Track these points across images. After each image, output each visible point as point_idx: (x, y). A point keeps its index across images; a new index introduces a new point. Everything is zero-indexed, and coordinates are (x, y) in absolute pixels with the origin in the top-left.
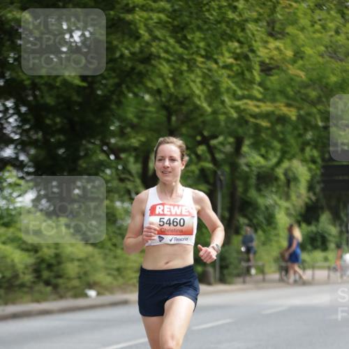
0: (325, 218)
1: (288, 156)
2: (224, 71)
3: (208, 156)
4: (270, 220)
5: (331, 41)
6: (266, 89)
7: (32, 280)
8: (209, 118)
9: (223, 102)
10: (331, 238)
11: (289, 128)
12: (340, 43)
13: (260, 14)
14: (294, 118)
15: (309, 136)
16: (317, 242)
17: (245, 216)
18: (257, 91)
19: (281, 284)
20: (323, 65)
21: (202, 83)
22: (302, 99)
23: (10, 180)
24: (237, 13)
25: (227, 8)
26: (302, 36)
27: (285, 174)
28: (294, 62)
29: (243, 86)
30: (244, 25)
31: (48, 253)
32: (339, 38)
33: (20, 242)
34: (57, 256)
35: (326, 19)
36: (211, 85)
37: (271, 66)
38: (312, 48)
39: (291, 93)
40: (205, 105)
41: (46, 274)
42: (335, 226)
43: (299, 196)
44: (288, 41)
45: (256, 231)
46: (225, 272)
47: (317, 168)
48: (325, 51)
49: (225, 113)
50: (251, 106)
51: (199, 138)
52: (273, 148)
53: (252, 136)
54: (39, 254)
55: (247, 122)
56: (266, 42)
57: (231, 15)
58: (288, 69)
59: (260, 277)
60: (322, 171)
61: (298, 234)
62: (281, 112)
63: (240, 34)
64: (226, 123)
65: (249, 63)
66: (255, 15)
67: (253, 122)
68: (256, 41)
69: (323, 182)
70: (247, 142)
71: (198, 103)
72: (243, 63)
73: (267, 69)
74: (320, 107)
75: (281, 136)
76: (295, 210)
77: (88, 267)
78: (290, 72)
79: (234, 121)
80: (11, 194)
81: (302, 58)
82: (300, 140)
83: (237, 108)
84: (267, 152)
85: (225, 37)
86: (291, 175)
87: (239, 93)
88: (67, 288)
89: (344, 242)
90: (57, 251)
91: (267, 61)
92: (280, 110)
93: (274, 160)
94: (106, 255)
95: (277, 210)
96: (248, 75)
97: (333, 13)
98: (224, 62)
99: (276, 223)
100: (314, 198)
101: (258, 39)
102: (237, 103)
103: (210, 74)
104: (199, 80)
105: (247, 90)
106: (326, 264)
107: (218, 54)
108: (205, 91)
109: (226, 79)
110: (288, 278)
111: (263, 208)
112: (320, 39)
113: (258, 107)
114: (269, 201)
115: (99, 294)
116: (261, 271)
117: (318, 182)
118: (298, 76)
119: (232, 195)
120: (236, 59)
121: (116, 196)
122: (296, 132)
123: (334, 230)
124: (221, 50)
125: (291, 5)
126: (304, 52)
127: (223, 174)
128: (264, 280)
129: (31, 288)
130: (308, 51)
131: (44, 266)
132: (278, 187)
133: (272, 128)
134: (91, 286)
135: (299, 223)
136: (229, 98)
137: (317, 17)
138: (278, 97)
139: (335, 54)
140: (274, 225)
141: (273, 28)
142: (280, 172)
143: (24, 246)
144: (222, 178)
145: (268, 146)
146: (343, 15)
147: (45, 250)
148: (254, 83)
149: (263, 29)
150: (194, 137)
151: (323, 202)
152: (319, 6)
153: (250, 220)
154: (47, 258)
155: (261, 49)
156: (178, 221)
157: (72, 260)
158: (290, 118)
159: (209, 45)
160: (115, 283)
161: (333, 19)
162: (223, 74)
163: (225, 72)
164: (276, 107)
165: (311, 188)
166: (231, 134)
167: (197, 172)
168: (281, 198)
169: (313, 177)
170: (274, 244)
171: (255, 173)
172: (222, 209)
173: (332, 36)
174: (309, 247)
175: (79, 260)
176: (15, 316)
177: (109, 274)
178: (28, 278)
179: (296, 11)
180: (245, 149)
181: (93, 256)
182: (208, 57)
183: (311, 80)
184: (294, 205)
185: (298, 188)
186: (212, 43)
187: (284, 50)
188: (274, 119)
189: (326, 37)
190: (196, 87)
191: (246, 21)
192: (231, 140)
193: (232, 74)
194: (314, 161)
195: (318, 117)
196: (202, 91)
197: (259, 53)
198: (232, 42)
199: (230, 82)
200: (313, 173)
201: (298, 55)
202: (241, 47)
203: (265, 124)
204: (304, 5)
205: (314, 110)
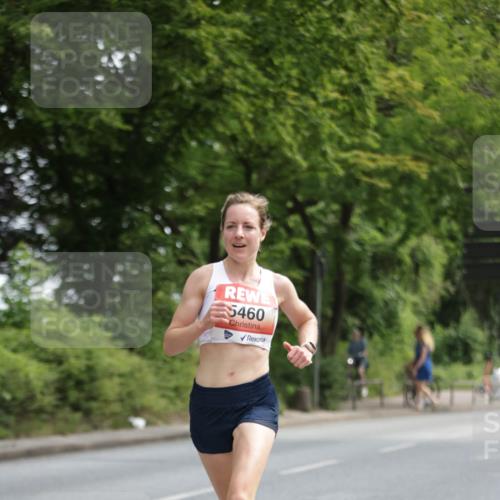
0: (468, 317)
1: (416, 230)
2: (325, 110)
3: (303, 230)
4: (391, 319)
5: (476, 69)
6: (385, 136)
7: (55, 402)
8: (304, 176)
9: (324, 154)
10: (477, 346)
11: (417, 190)
12: (489, 71)
13: (376, 30)
14: (424, 177)
15: (446, 201)
16: (457, 351)
17: (355, 315)
18: (372, 139)
19: (406, 411)
20: (465, 101)
21: (294, 126)
22: (437, 150)
23: (22, 263)
24: (344, 29)
25: (329, 21)
26: (435, 61)
27: (413, 255)
28: (424, 97)
29: (352, 131)
30: (353, 45)
31: (76, 364)
32: (487, 64)
33: (37, 349)
34: (90, 369)
35: (469, 38)
36: (307, 129)
37: (392, 103)
38: (449, 78)
39: (420, 141)
40: (299, 158)
41: (73, 395)
42: (483, 329)
43: (431, 287)
44: (416, 68)
45: (371, 335)
46: (327, 393)
47: (458, 247)
48: (468, 83)
49: (326, 170)
50: (364, 160)
51: (290, 204)
52: (395, 219)
53: (365, 202)
54: (64, 367)
55: (357, 182)
56: (386, 70)
57: (335, 31)
58: (416, 107)
59: (377, 400)
60: (464, 251)
61: (429, 340)
62: (406, 168)
63: (348, 58)
64: (328, 184)
65: (361, 99)
66: (369, 31)
67: (366, 182)
68: (370, 68)
70: (358, 210)
71: (289, 154)
72: (353, 99)
73: (386, 107)
74: (461, 161)
75: (406, 202)
76: (427, 307)
77: (133, 386)
78: (419, 111)
79: (339, 180)
80: (24, 282)
81: (435, 92)
82: (433, 208)
83: (343, 163)
84: (386, 224)
85: (327, 62)
86: (420, 256)
87: (347, 140)
88: (103, 415)
89: (495, 352)
90: (90, 363)
91: (387, 96)
92: (405, 165)
93: (397, 236)
94: (159, 368)
95: (400, 307)
96: (359, 116)
97: (478, 28)
98: (326, 97)
99: (399, 325)
100: (452, 289)
101: (373, 64)
102: (344, 155)
103: (306, 114)
104: (290, 122)
105: (358, 137)
106: (470, 383)
107: (317, 86)
108: (299, 138)
109: (329, 122)
110: (416, 403)
111: (381, 304)
112: (461, 65)
113: (374, 160)
114: (390, 294)
115: (148, 423)
116: (378, 391)
117: (459, 268)
118: (429, 117)
119: (337, 285)
120: (342, 93)
121: (173, 285)
122: (427, 197)
123: (480, 335)
124: (322, 80)
125: (420, 18)
126: (439, 84)
127: (324, 256)
128: (382, 405)
129: (52, 414)
130: (445, 82)
131: (71, 383)
132: (403, 274)
133: (393, 191)
134: (137, 413)
135: (431, 325)
136: (332, 147)
137: (456, 35)
138: (402, 147)
139: (483, 87)
140: (396, 328)
141: (395, 50)
142: (404, 252)
143: (43, 355)
144: (323, 260)
145: (388, 215)
146: (493, 32)
147: (73, 361)
148: (369, 127)
149: (381, 52)
150: (282, 203)
151: (466, 295)
152: (459, 19)
153: (363, 321)
154: (76, 372)
155: (378, 79)
156: (255, 312)
157: (111, 376)
158: (418, 177)
159: (304, 73)
160: (172, 408)
161: (480, 38)
162: (323, 115)
163: (328, 112)
164: (398, 161)
165: (448, 275)
166: (335, 199)
167: (288, 252)
168: (405, 289)
169: (451, 260)
170: (396, 354)
171: (370, 254)
172: (323, 305)
173: (477, 61)
174: (446, 358)
175: (121, 375)
176: (30, 454)
177: (163, 396)
178: (48, 400)
179: (427, 26)
180: (355, 220)
181: (140, 370)
182: (303, 90)
183: (448, 123)
184: (424, 300)
185: (431, 275)
186: (308, 70)
187: (411, 82)
188: (396, 177)
189: (469, 63)
190: (285, 132)
191: (357, 39)
192: (335, 207)
193: (336, 114)
194: (452, 237)
195: (458, 175)
196: (294, 138)
197: (376, 85)
198: (337, 68)
199: (333, 125)
200: (452, 254)
201: (431, 88)
202: (350, 77)
203: (383, 184)
204: (439, 18)
205: (453, 166)
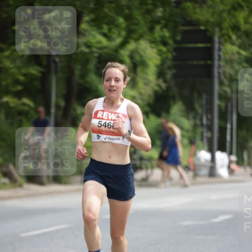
1: (135, 36)
15: (159, 12)
27: (131, 57)
43: (146, 84)
47: (168, 51)
60: (174, 54)
69: (175, 67)
70: (86, 18)
75: (127, 12)
76: (143, 100)
82: (148, 17)
84: (110, 30)
86: (137, 58)
89: (198, 138)
93: (119, 41)
100: (164, 86)
117: (169, 68)
119: (69, 81)
122: (144, 8)
135: (147, 115)
142: (124, 54)
144: (57, 59)
145: (112, 23)
151: (175, 91)
165: (161, 74)
169: (163, 62)
171: (96, 55)
172: (57, 97)
184: (141, 94)
185: (146, 73)
194: (164, 43)
200: (164, 55)
